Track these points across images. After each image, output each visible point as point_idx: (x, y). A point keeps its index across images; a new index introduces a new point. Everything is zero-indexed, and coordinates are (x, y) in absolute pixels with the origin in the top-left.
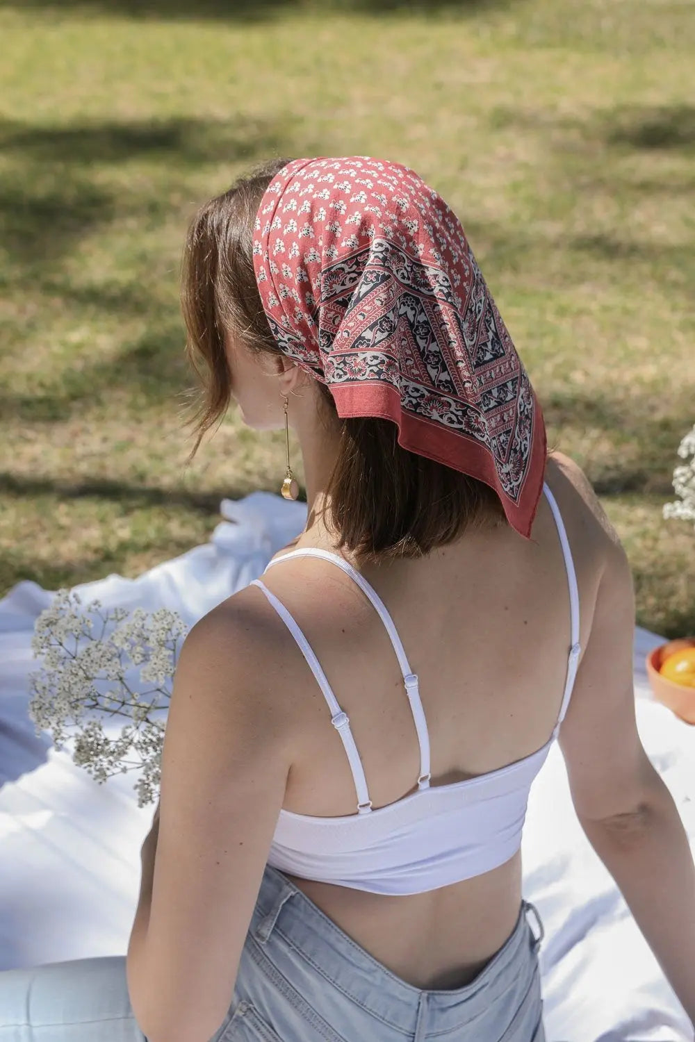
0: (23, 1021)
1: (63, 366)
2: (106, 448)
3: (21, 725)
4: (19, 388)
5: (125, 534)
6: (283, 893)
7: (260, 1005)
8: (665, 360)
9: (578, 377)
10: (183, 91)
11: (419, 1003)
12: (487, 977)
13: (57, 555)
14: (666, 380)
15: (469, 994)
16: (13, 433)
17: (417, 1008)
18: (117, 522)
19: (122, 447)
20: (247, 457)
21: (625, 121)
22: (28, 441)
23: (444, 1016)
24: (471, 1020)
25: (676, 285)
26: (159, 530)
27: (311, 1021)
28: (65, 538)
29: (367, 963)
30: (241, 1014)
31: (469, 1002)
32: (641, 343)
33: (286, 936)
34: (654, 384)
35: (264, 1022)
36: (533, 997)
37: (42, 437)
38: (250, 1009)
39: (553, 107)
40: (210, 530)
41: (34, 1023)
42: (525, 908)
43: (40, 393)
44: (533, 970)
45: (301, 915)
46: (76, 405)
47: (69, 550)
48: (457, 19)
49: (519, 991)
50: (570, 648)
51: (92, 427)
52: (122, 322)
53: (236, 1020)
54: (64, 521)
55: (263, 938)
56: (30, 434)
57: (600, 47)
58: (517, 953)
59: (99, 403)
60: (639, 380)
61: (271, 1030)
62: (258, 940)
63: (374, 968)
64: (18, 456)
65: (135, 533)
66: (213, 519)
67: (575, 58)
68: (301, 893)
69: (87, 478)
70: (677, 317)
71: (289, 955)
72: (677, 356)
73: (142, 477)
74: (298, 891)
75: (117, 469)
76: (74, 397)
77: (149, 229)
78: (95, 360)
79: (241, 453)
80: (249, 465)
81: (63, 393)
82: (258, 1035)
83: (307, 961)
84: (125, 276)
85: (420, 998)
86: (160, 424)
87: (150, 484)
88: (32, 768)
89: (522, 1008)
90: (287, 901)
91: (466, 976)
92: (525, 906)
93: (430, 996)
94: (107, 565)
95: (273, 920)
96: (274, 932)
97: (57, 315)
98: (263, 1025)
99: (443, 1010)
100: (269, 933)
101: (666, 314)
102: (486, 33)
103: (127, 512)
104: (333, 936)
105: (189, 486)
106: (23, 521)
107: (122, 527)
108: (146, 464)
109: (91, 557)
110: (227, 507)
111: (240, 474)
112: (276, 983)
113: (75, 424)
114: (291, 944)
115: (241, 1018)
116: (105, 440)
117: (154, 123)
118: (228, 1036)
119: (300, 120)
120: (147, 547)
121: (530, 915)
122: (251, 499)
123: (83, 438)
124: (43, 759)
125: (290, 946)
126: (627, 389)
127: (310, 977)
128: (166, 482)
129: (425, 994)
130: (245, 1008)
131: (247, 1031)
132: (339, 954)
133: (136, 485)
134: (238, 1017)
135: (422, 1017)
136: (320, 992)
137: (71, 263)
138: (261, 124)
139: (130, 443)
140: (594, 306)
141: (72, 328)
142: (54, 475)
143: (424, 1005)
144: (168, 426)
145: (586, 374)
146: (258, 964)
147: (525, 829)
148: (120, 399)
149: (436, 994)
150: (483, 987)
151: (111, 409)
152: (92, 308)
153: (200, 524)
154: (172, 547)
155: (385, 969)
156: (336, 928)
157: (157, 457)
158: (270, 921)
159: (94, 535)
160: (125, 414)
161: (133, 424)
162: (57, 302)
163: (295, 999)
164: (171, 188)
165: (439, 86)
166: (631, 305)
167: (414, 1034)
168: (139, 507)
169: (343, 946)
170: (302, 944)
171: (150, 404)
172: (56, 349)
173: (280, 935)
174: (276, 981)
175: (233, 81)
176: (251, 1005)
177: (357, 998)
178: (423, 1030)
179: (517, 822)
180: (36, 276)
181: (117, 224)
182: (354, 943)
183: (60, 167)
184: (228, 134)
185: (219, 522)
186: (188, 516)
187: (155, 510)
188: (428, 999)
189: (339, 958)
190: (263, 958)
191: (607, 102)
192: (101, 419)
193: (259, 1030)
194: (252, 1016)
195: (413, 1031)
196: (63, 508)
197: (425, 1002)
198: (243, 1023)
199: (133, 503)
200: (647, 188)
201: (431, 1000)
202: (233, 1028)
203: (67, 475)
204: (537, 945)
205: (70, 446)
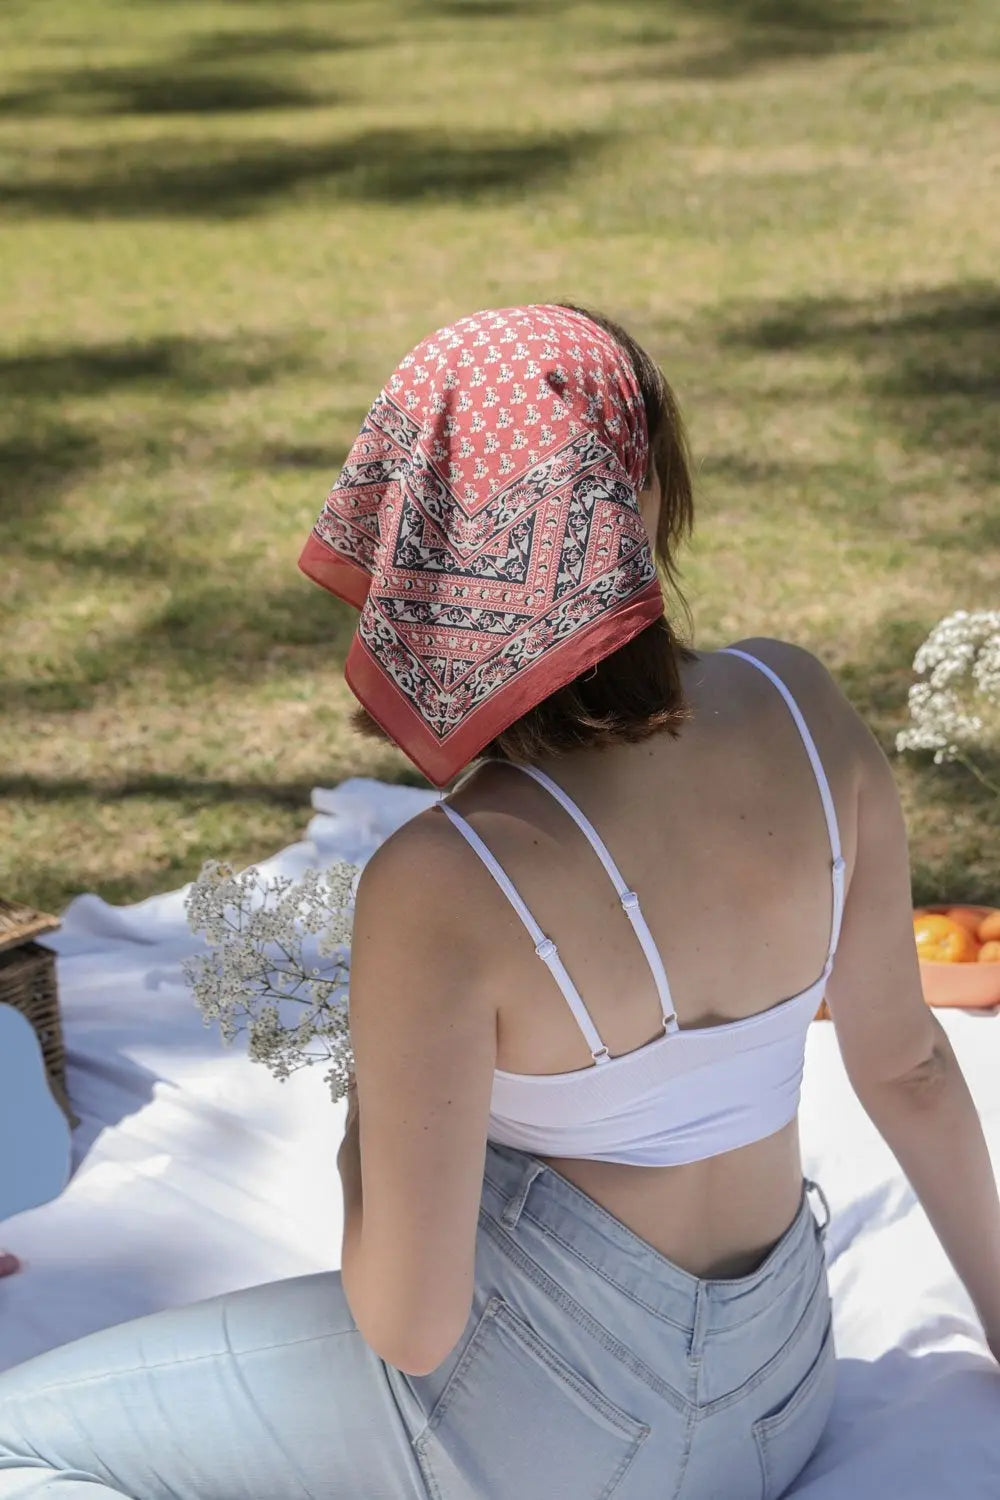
0: (223, 1349)
1: (72, 645)
2: (144, 738)
3: (110, 1060)
4: (22, 673)
5: (193, 837)
6: (529, 1172)
7: (515, 1302)
8: (834, 598)
9: (729, 623)
10: (162, 305)
11: (697, 1294)
12: (772, 1265)
13: (112, 868)
14: (841, 621)
15: (753, 1284)
16: (23, 728)
17: (694, 1299)
18: (180, 824)
19: (168, 738)
20: (330, 739)
21: (737, 318)
22: (44, 736)
23: (727, 1309)
24: (755, 1316)
25: (833, 510)
26: (236, 829)
27: (574, 1315)
28: (117, 846)
29: (635, 1246)
30: (491, 1313)
31: (756, 1293)
32: (801, 579)
33: (537, 1219)
34: (826, 626)
35: (520, 1321)
36: (820, 1293)
37: (64, 729)
38: (502, 1307)
39: (644, 306)
40: (301, 826)
41: (236, 1351)
42: (808, 1187)
43: (49, 678)
44: (820, 1261)
45: (555, 1195)
46: (101, 689)
47: (125, 860)
48: (502, 204)
49: (807, 1283)
50: (832, 863)
51: (125, 714)
52: (138, 588)
53: (486, 1321)
54: (113, 827)
55: (509, 1222)
56: (46, 727)
57: (690, 230)
58: (802, 1241)
59: (128, 685)
60: (805, 622)
61: (530, 1330)
62: (505, 1227)
63: (644, 1251)
64: (35, 754)
65: (206, 834)
66: (303, 813)
67: (661, 245)
68: (551, 1169)
69: (129, 774)
70: (843, 547)
71: (543, 1241)
72: (852, 594)
73: (201, 769)
74: (546, 1167)
75: (167, 761)
76: (94, 680)
77: (150, 474)
78: (111, 634)
79: (322, 737)
80: (335, 748)
81: (79, 675)
82: (514, 1337)
83: (566, 1246)
84: (132, 533)
85: (697, 1288)
86: (212, 707)
87: (211, 777)
88: (134, 1109)
89: (811, 1305)
90: (536, 1179)
91: (750, 1262)
92: (808, 1185)
93: (710, 1287)
94: (177, 874)
95: (521, 1201)
96: (523, 1215)
97: (54, 584)
98: (519, 1324)
99: (724, 1303)
100: (518, 1217)
101: (826, 543)
102: (542, 218)
103: (191, 810)
104: (593, 1216)
105: (264, 778)
106: (60, 828)
107: (188, 829)
108: (203, 754)
109: (154, 867)
110: (319, 797)
111: (325, 760)
112: (530, 1274)
113: (101, 712)
114: (545, 1228)
115: (493, 1318)
116: (144, 729)
117: (131, 345)
118: (478, 1340)
119: (321, 334)
120: (225, 850)
121: (812, 1196)
122: (345, 787)
123: (114, 728)
124: (148, 1098)
125: (543, 1230)
126: (794, 634)
127: (568, 1264)
128: (233, 773)
129: (703, 1283)
130: (495, 1306)
131: (499, 1332)
132: (605, 1238)
133: (193, 778)
134: (489, 1317)
135: (700, 1310)
136: (581, 1282)
137: (58, 520)
138: (272, 341)
139: (178, 730)
140: (738, 540)
141: (76, 598)
142: (87, 773)
143: (703, 1296)
144: (222, 709)
145: (740, 619)
146: (507, 1254)
147: (803, 1087)
148: (153, 679)
149: (716, 1284)
150: (768, 1277)
151: (146, 692)
152: (97, 573)
153: (287, 818)
154: (256, 848)
155: (656, 1252)
156: (596, 1206)
157: (217, 745)
158: (518, 1203)
159: (153, 841)
160: (164, 697)
161: (176, 709)
162: (49, 568)
163: (552, 1291)
164: (170, 424)
165: (493, 286)
166: (782, 536)
167: (693, 1330)
168: (205, 805)
169: (607, 1227)
170: (557, 1228)
171: (197, 683)
172: (57, 623)
173: (531, 1220)
174: (530, 1272)
175: (226, 289)
176: (502, 1302)
177: (626, 1288)
178: (703, 1326)
179: (795, 1075)
180: (16, 538)
181: (107, 471)
182: (618, 1223)
183: (19, 403)
184: (231, 354)
185: (311, 817)
186: (267, 811)
187: (226, 807)
188: (707, 1289)
189: (603, 1241)
190: (512, 1247)
191: (712, 297)
192: (134, 703)
193: (514, 1330)
194: (504, 1315)
195: (691, 1326)
196: (108, 811)
197: (704, 1291)
198: (495, 1324)
199: (198, 801)
200: (778, 395)
201: (710, 1291)
202: (483, 1332)
203: (104, 773)
204: (822, 1232)
205: (101, 738)
